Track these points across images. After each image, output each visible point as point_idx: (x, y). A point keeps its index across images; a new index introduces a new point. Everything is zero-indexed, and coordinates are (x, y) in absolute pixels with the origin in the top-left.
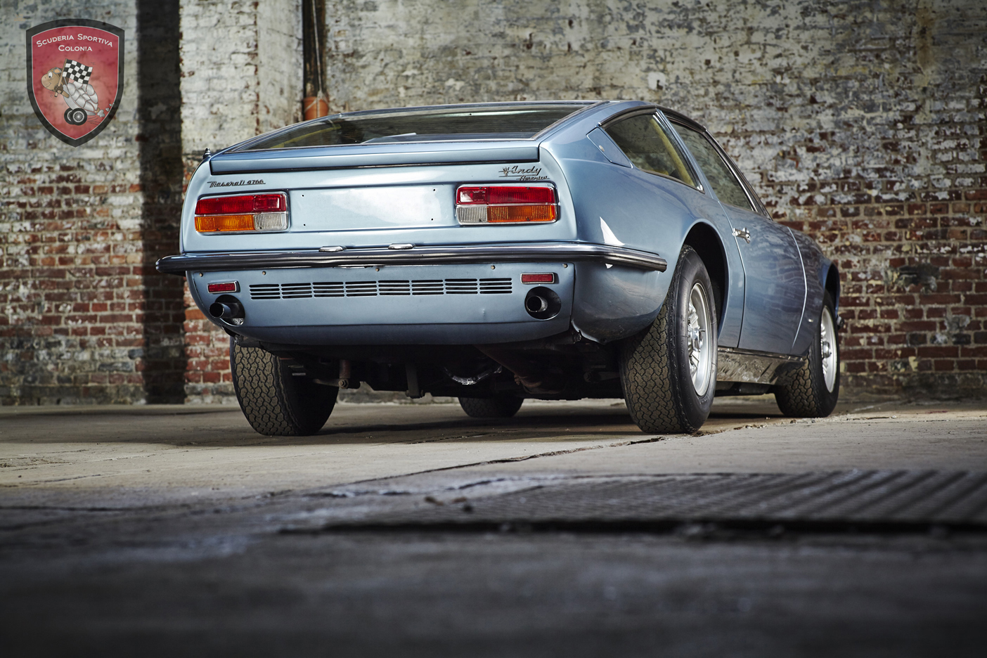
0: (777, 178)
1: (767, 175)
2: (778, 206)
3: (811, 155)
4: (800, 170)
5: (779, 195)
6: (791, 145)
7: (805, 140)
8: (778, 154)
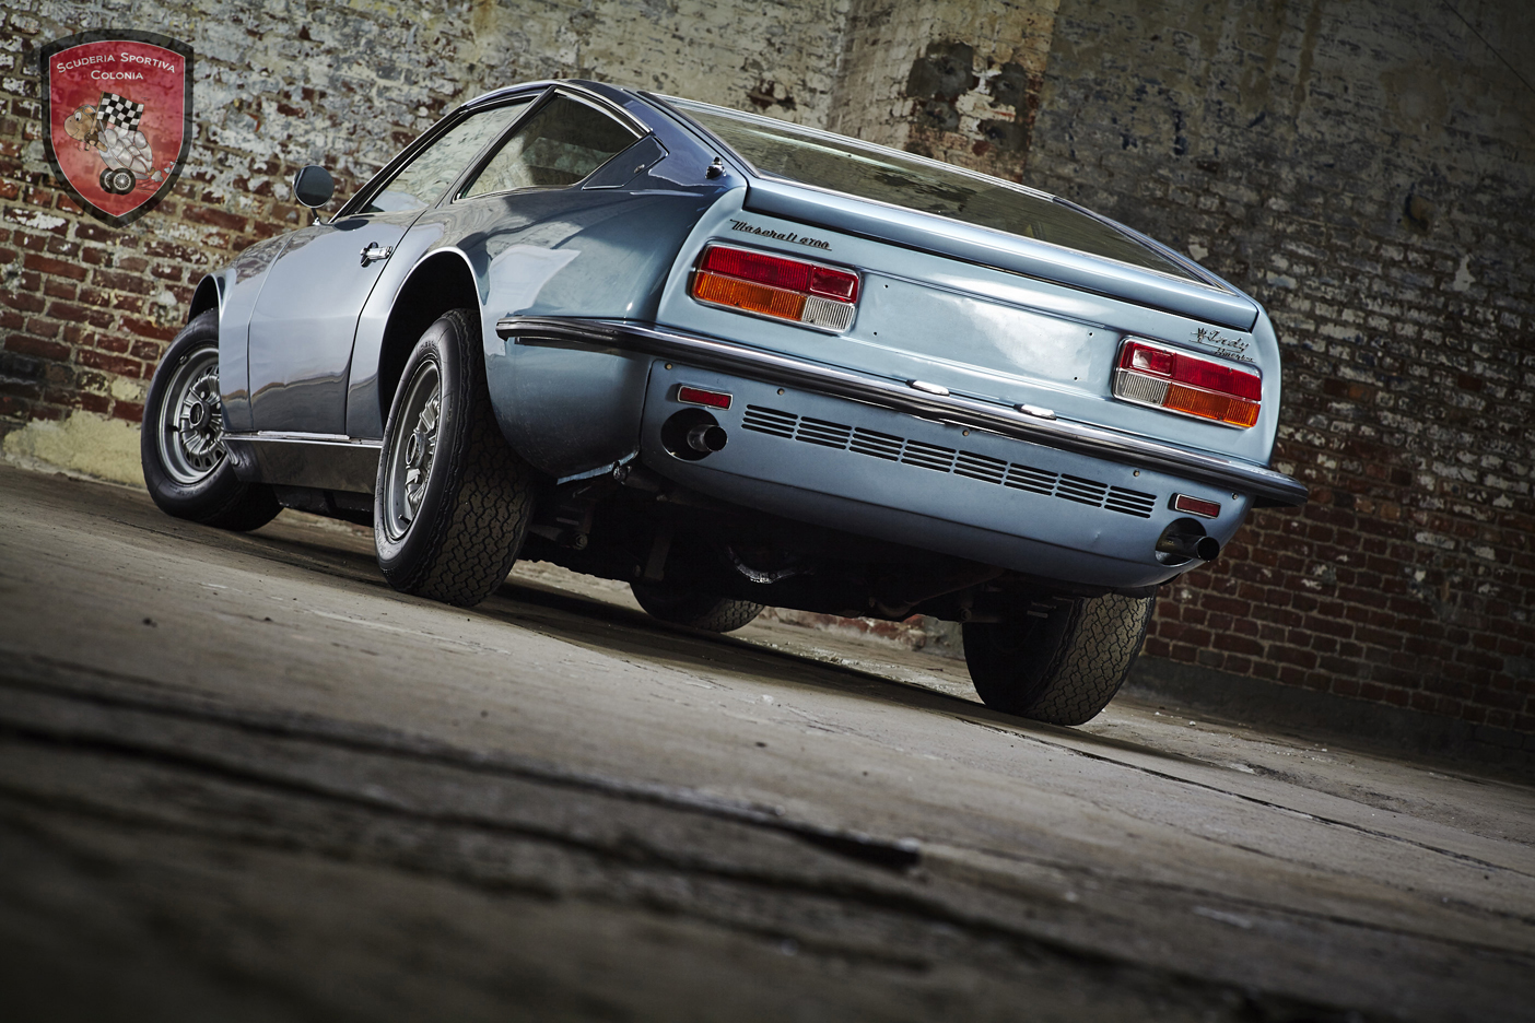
0: (222, 139)
1: (207, 130)
2: (214, 183)
3: (282, 118)
4: (260, 137)
5: (220, 167)
6: (255, 94)
7: (279, 93)
8: (232, 103)
